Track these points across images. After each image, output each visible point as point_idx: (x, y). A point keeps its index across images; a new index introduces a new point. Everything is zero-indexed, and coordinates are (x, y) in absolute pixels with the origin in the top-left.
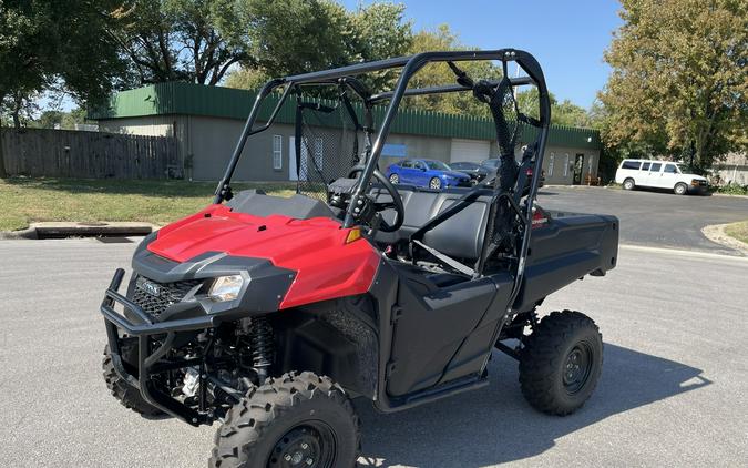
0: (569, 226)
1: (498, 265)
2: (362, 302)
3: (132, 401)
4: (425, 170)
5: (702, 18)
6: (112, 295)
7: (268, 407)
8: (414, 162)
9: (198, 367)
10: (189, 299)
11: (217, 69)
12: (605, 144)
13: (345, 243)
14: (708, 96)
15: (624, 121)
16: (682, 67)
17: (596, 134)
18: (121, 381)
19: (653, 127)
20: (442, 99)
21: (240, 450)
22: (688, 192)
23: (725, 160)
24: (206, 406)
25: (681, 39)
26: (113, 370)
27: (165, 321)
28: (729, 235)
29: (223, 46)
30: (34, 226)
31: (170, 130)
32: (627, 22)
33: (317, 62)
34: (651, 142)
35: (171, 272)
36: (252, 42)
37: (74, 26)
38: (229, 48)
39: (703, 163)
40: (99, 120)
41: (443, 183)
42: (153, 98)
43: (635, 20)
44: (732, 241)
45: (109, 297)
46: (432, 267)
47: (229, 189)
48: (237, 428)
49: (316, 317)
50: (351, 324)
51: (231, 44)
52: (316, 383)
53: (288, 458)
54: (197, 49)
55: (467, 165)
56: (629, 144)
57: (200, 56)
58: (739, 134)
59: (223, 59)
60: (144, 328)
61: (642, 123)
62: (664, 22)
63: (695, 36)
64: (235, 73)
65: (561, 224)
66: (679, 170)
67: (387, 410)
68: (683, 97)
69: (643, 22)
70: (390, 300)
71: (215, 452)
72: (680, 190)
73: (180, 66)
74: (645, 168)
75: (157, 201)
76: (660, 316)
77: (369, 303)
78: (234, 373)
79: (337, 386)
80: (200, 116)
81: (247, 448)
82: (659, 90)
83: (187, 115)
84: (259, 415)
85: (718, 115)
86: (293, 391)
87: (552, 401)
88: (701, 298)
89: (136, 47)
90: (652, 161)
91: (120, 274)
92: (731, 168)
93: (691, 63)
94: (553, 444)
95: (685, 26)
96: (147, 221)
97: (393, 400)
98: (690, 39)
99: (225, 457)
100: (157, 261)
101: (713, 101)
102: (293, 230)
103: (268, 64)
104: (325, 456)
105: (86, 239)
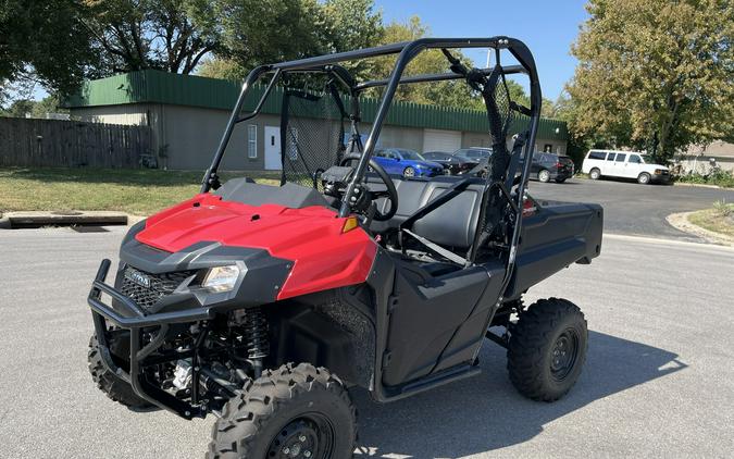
0: (556, 214)
1: (489, 254)
2: (359, 292)
3: (120, 394)
4: (399, 160)
5: (665, 12)
6: (99, 286)
7: (267, 400)
8: (388, 152)
9: (190, 359)
10: (182, 290)
11: (190, 58)
12: (572, 134)
13: (342, 232)
14: (670, 88)
15: (590, 112)
16: (646, 60)
17: (563, 125)
18: (108, 374)
19: (618, 119)
20: (414, 90)
21: (239, 444)
22: (651, 182)
23: (686, 150)
24: (198, 399)
25: (645, 33)
26: (99, 363)
27: (157, 313)
28: (693, 223)
29: (195, 35)
30: (8, 215)
31: (143, 119)
32: (593, 16)
33: (289, 53)
34: (616, 133)
35: (162, 263)
36: (226, 33)
37: (47, 14)
38: (203, 38)
39: (665, 154)
40: (72, 109)
41: (416, 172)
42: (125, 87)
43: (601, 15)
44: (695, 229)
45: (96, 289)
46: (421, 255)
47: (216, 177)
48: (235, 423)
49: (312, 307)
50: (349, 315)
51: (204, 33)
52: (313, 374)
53: (287, 451)
54: (169, 37)
55: (440, 155)
56: (595, 134)
57: (173, 45)
58: (700, 126)
59: (195, 48)
60: (136, 321)
61: (607, 114)
62: (629, 16)
63: (659, 30)
64: (209, 63)
65: (550, 213)
66: (642, 160)
67: (382, 399)
68: (647, 90)
69: (608, 16)
70: (387, 289)
71: (213, 446)
72: (643, 179)
73: (152, 56)
74: (611, 159)
75: (132, 190)
76: (633, 302)
77: (367, 292)
78: (227, 364)
79: (335, 377)
80: (174, 105)
81: (246, 442)
82: (624, 83)
83: (161, 104)
84: (257, 409)
85: (680, 107)
86: (292, 383)
87: (540, 388)
88: (671, 284)
89: (107, 35)
90: (617, 152)
91: (106, 265)
92: (691, 158)
93: (655, 56)
94: (541, 430)
95: (649, 20)
96: (123, 210)
97: (389, 389)
98: (653, 33)
99: (223, 451)
100: (146, 251)
101: (676, 93)
102: (287, 218)
103: (241, 54)
104: (322, 449)
105: (61, 229)
